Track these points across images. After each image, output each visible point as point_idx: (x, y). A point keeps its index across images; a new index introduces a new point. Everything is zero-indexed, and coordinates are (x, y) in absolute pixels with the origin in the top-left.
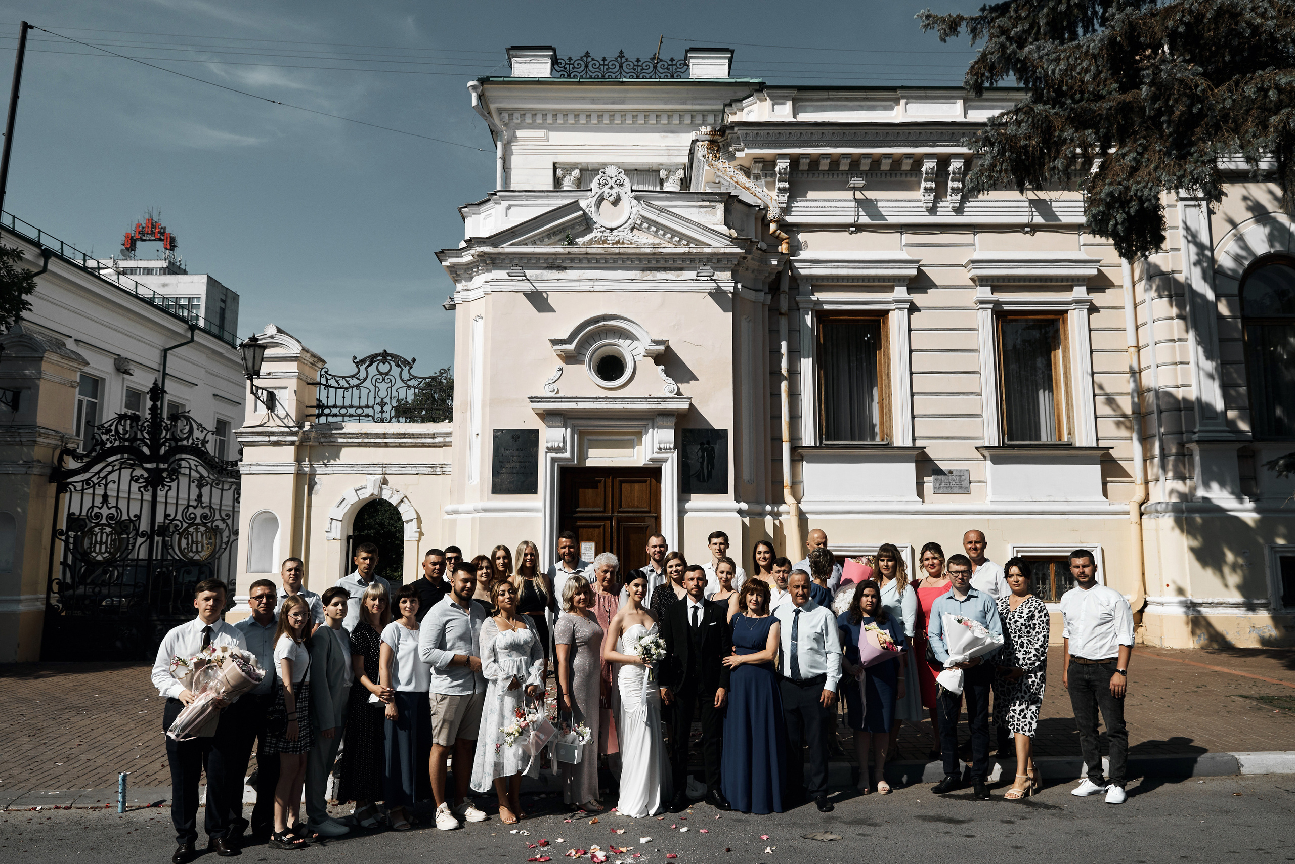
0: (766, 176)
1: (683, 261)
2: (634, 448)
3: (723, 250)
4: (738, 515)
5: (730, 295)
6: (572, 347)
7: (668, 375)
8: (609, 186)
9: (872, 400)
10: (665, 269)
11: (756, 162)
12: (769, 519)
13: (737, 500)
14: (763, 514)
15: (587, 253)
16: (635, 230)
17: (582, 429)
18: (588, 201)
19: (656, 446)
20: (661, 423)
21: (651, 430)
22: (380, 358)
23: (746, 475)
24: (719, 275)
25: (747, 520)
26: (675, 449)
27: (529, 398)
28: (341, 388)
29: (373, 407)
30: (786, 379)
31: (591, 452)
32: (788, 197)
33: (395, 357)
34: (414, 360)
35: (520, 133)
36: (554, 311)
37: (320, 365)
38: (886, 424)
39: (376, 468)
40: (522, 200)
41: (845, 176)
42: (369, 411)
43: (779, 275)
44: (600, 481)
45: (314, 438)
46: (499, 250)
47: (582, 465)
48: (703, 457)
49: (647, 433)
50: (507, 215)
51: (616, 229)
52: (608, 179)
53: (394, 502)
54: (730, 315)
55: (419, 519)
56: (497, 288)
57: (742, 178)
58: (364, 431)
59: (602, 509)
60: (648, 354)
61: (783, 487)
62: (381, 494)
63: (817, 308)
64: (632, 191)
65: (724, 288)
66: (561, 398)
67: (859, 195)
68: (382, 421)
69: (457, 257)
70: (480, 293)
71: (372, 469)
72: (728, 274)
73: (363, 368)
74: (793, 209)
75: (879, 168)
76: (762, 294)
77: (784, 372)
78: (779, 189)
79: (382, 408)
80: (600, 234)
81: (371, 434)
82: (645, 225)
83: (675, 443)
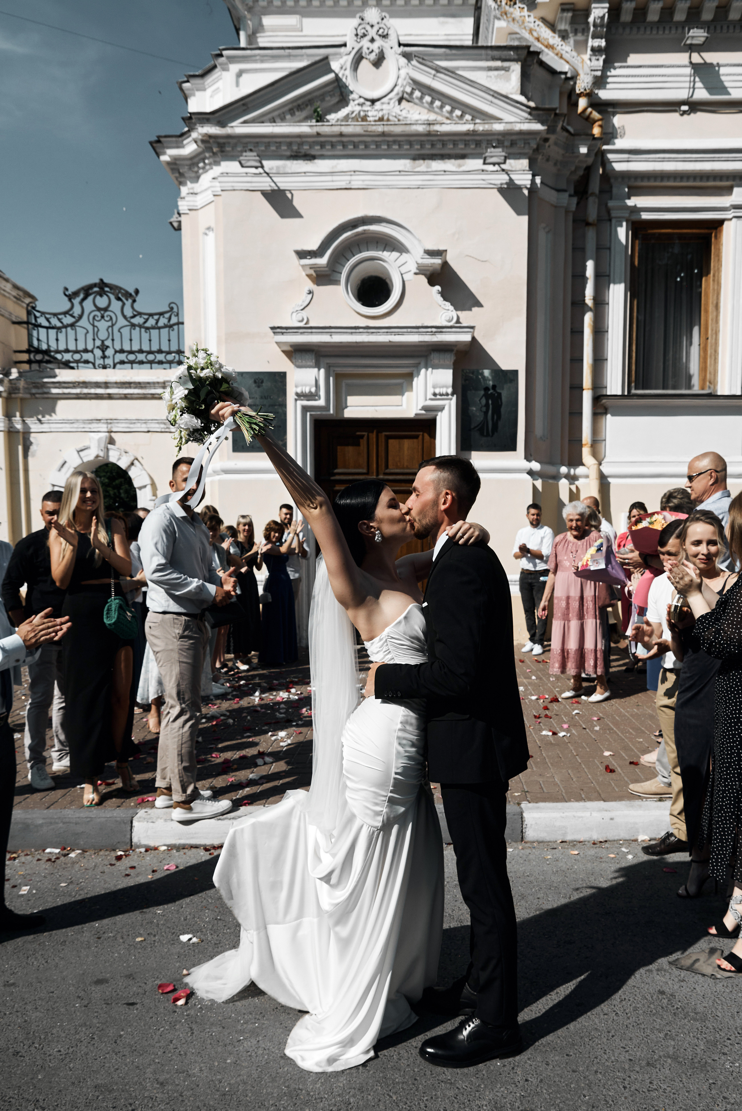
0: (576, 32)
1: (467, 144)
2: (402, 394)
3: (518, 127)
4: (528, 477)
5: (526, 192)
6: (323, 261)
7: (445, 299)
8: (369, 38)
9: (691, 344)
10: (443, 157)
11: (563, 10)
12: (564, 483)
13: (528, 457)
14: (557, 477)
15: (341, 135)
16: (404, 102)
17: (339, 370)
18: (342, 61)
19: (430, 391)
20: (436, 361)
21: (423, 371)
22: (96, 289)
23: (539, 430)
24: (512, 164)
25: (539, 483)
26: (452, 394)
27: (272, 328)
28: (53, 328)
29: (92, 351)
30: (590, 309)
31: (351, 400)
32: (605, 61)
33: (113, 288)
34: (137, 292)
35: (267, 21)
36: (300, 216)
37: (28, 300)
38: (710, 369)
39: (100, 425)
40: (255, 61)
41: (680, 30)
42: (87, 356)
43: (589, 170)
44: (362, 437)
45: (25, 388)
46: (228, 131)
47: (339, 417)
48: (487, 405)
49: (418, 374)
50: (237, 84)
51: (378, 100)
52: (368, 28)
53: (123, 464)
54: (525, 219)
55: (153, 484)
56: (228, 186)
57: (546, 33)
58: (81, 379)
59: (365, 471)
60: (421, 270)
61: (581, 446)
62: (108, 456)
63: (634, 218)
64: (400, 45)
65: (517, 182)
66: (311, 328)
67: (696, 58)
68: (104, 367)
69: (178, 147)
70: (208, 196)
71: (94, 426)
72: (525, 163)
73: (76, 301)
74: (609, 80)
75: (727, 17)
76: (566, 195)
77: (589, 301)
78: (593, 49)
79: (103, 352)
80: (358, 108)
81: (90, 383)
82: (417, 94)
83: (454, 386)
